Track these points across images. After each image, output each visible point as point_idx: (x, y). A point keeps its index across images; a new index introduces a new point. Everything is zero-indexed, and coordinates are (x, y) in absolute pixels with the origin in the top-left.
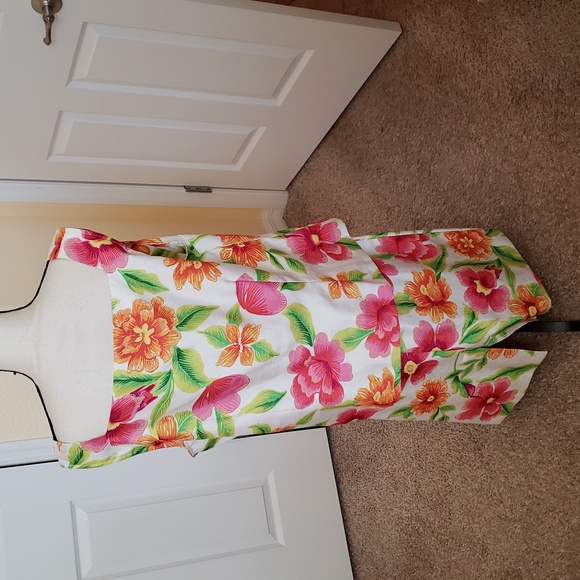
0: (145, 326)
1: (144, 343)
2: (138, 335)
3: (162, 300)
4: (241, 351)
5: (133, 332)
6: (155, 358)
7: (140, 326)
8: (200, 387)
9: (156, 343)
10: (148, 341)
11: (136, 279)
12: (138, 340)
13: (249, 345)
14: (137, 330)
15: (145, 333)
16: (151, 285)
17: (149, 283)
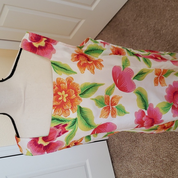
0: (64, 92)
1: (63, 101)
2: (60, 96)
3: (73, 79)
4: (111, 109)
5: (57, 94)
6: (68, 109)
7: (61, 92)
8: (91, 128)
9: (69, 102)
10: (65, 100)
11: (58, 66)
12: (60, 99)
13: (114, 107)
14: (59, 93)
15: (63, 96)
16: (66, 70)
17: (65, 69)
